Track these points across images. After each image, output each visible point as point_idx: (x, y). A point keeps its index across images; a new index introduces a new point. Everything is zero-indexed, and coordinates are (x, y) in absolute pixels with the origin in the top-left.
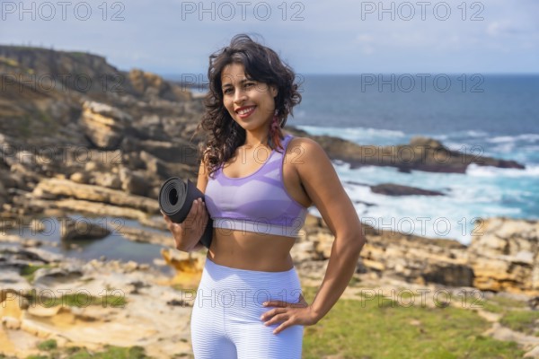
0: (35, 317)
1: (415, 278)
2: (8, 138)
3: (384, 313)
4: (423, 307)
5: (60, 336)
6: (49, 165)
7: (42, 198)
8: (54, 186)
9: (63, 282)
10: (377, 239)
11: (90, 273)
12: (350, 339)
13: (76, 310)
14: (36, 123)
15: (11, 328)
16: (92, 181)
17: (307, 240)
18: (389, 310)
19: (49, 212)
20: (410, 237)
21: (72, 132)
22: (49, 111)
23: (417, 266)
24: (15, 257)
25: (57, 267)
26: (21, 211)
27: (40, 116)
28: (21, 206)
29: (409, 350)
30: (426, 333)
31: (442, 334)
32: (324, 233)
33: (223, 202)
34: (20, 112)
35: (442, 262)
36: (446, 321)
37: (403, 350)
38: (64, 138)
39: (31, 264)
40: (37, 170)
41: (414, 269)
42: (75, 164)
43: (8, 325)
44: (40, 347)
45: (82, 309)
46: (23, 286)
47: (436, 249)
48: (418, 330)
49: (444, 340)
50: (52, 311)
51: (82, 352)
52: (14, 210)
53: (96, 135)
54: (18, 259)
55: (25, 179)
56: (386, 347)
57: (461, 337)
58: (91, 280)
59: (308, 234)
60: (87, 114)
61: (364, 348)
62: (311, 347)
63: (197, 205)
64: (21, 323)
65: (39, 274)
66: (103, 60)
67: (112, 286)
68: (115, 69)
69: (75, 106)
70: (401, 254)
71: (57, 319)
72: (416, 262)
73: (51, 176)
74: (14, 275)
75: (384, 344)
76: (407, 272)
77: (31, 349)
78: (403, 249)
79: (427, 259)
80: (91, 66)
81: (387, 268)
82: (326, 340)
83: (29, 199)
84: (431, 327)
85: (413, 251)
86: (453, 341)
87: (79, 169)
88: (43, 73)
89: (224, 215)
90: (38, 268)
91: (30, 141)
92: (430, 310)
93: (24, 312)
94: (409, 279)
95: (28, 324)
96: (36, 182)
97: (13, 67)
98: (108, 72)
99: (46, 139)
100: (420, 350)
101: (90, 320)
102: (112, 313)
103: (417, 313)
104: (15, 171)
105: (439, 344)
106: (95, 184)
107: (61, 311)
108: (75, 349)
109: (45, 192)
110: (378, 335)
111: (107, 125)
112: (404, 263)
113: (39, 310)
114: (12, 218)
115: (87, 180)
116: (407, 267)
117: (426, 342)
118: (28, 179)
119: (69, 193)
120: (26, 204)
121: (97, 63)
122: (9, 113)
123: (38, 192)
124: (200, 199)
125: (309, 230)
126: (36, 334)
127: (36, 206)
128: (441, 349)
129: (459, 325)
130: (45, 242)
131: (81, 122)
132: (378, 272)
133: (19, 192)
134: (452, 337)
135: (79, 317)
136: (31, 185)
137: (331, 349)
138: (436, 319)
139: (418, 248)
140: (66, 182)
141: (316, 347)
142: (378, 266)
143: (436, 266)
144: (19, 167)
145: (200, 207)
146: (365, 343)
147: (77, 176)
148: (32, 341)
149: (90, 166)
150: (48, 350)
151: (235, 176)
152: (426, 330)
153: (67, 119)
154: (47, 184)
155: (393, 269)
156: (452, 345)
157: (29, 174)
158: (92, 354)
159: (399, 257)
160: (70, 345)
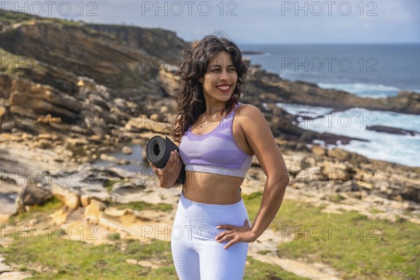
0: (109, 217)
1: (395, 196)
2: (109, 89)
3: (356, 224)
4: (386, 221)
5: (123, 231)
6: (136, 108)
7: (131, 131)
8: (139, 123)
9: (132, 192)
10: (369, 166)
11: (151, 187)
12: (327, 243)
13: (137, 213)
14: (128, 79)
15: (92, 223)
16: (165, 120)
17: (316, 165)
18: (360, 222)
19: (136, 141)
20: (394, 165)
21: (152, 86)
22: (137, 70)
23: (397, 187)
24: (101, 174)
25: (128, 182)
26: (117, 140)
27: (130, 74)
28: (117, 136)
29: (370, 253)
30: (386, 241)
31: (398, 242)
32: (328, 161)
33: (191, 152)
34: (117, 71)
35: (417, 185)
36: (402, 232)
37: (366, 253)
38: (146, 89)
39: (111, 179)
40: (128, 111)
41: (394, 189)
42: (154, 108)
43: (91, 221)
44: (109, 238)
45: (142, 212)
46: (104, 195)
47: (413, 175)
48: (379, 238)
49: (399, 246)
50: (121, 213)
51: (136, 243)
52: (112, 139)
53: (168, 88)
54: (103, 175)
55: (120, 118)
56: (353, 250)
57: (411, 245)
58: (151, 191)
59: (317, 161)
60: (162, 72)
61: (337, 250)
62: (298, 247)
63: (174, 155)
64: (99, 220)
65: (116, 186)
66: (174, 34)
67: (165, 197)
68: (182, 41)
69: (153, 66)
70: (385, 178)
71: (124, 219)
72: (397, 184)
73: (137, 116)
74: (99, 186)
75: (352, 247)
76: (390, 192)
77: (103, 239)
78: (387, 174)
79: (405, 182)
80: (166, 39)
81: (374, 188)
82: (310, 243)
83: (122, 132)
84: (390, 237)
85: (395, 176)
86: (405, 247)
87: (156, 111)
88: (134, 44)
89: (192, 161)
90: (116, 182)
91: (123, 91)
92: (391, 223)
93: (101, 213)
94: (390, 197)
95: (103, 221)
96: (127, 120)
97: (113, 40)
98: (178, 42)
99: (135, 90)
100: (378, 253)
101: (146, 220)
102: (161, 216)
103: (381, 225)
104: (113, 112)
105: (394, 250)
106: (167, 122)
107: (127, 213)
108: (131, 241)
109: (133, 127)
110: (349, 241)
111: (176, 81)
112: (387, 185)
113: (113, 211)
114: (111, 145)
115: (161, 119)
116: (389, 188)
117: (384, 247)
118: (122, 118)
119: (149, 128)
120: (120, 135)
121: (170, 36)
122: (109, 72)
123: (128, 127)
124: (176, 151)
125: (317, 158)
126: (108, 229)
127: (126, 137)
128: (394, 253)
129: (411, 236)
130: (132, 161)
131: (158, 79)
132: (368, 190)
133: (116, 126)
134: (405, 245)
135: (139, 218)
136: (123, 122)
137: (312, 250)
138: (395, 231)
139: (399, 174)
140: (147, 120)
141: (301, 247)
142: (369, 186)
143: (412, 187)
144: (116, 109)
145: (176, 156)
146: (338, 246)
147: (154, 116)
148: (105, 233)
149: (164, 109)
150: (114, 240)
151: (200, 134)
152: (386, 238)
153: (149, 76)
154: (134, 122)
155: (379, 189)
156: (403, 251)
157: (123, 114)
158: (141, 244)
159: (384, 180)
160: (129, 238)
